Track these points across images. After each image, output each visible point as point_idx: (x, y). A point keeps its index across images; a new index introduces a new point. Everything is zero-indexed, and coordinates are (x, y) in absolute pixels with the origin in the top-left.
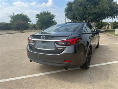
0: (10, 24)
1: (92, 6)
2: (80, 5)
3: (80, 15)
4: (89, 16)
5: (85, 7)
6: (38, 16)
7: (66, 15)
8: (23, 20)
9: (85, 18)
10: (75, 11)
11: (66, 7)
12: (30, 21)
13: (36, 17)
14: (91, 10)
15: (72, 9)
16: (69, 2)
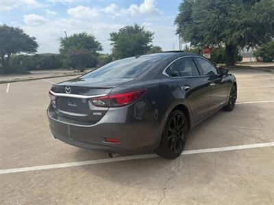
0: (59, 56)
1: (242, 5)
2: (211, 7)
3: (209, 29)
4: (232, 32)
5: (223, 10)
6: (114, 37)
7: (179, 32)
8: (86, 47)
9: (224, 36)
10: (198, 21)
11: (179, 12)
12: (101, 49)
13: (112, 40)
14: (237, 17)
15: (192, 16)
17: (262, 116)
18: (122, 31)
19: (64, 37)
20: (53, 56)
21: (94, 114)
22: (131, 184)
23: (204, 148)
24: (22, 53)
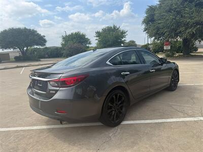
0: (61, 48)
1: (194, 8)
2: (170, 11)
3: (168, 28)
4: (186, 29)
5: (178, 13)
7: (145, 30)
8: (79, 42)
9: (180, 32)
10: (160, 22)
11: (146, 15)
12: (90, 43)
13: (97, 37)
15: (155, 18)
16: (150, 7)
17: (196, 95)
18: (104, 30)
19: (64, 35)
20: (57, 49)
21: (51, 92)
22: (76, 144)
23: (141, 120)
24: (36, 47)
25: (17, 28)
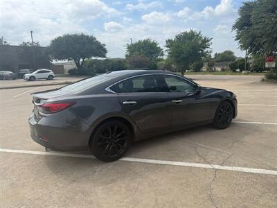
6: (170, 43)
7: (238, 38)
10: (256, 27)
12: (162, 55)
18: (178, 38)
19: (130, 44)
20: (120, 61)
24: (93, 58)
25: (73, 34)
